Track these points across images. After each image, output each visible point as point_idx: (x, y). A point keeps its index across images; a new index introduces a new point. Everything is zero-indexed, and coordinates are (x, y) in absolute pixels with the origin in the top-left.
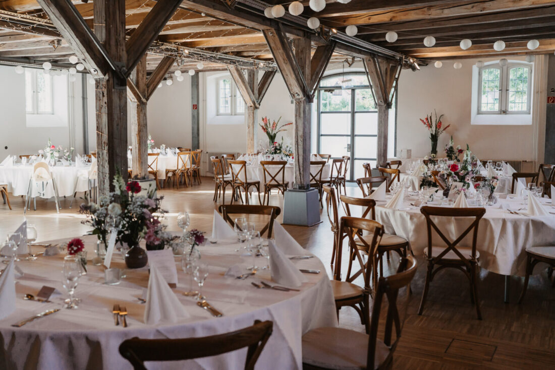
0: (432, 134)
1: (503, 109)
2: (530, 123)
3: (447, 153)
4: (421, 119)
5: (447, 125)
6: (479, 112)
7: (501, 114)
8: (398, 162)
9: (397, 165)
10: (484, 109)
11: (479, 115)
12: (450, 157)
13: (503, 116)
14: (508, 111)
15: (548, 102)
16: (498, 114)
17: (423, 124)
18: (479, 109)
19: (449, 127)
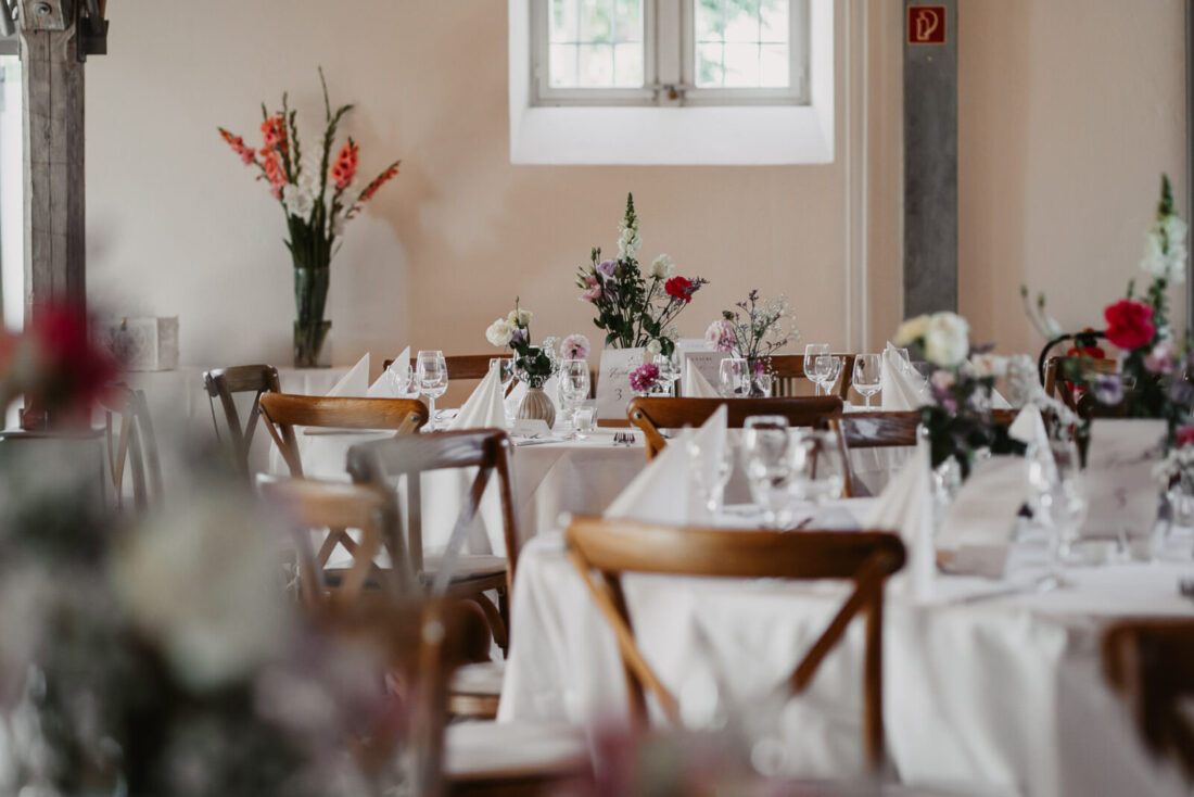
0: (295, 223)
1: (670, 76)
2: (827, 155)
3: (600, 301)
4: (225, 134)
5: (383, 169)
6: (539, 97)
7: (655, 102)
8: (257, 376)
9: (256, 393)
10: (561, 72)
11: (537, 111)
12: (618, 329)
13: (669, 114)
14: (693, 87)
15: (913, 38)
16: (643, 103)
17: (237, 159)
18: (539, 73)
19: (395, 178)
